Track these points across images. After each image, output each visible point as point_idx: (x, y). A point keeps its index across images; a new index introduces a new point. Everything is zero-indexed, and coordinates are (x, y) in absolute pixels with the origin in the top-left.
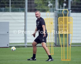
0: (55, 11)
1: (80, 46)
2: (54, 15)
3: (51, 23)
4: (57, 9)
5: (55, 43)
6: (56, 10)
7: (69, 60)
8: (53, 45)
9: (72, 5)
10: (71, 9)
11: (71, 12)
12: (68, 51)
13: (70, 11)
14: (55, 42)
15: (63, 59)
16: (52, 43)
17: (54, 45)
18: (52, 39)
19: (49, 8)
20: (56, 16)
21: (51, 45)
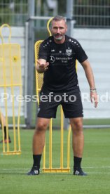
0: (27, 24)
1: (98, 128)
2: (22, 35)
3: (15, 59)
4: (33, 17)
5: (26, 120)
6: (29, 20)
7: (64, 172)
8: (18, 126)
9: (77, 6)
10: (74, 18)
11: (75, 26)
12: (62, 142)
13: (73, 22)
14: (26, 117)
15: (47, 166)
16: (16, 118)
17: (25, 126)
18: (17, 107)
19: (13, 14)
20: (30, 39)
21: (14, 126)
